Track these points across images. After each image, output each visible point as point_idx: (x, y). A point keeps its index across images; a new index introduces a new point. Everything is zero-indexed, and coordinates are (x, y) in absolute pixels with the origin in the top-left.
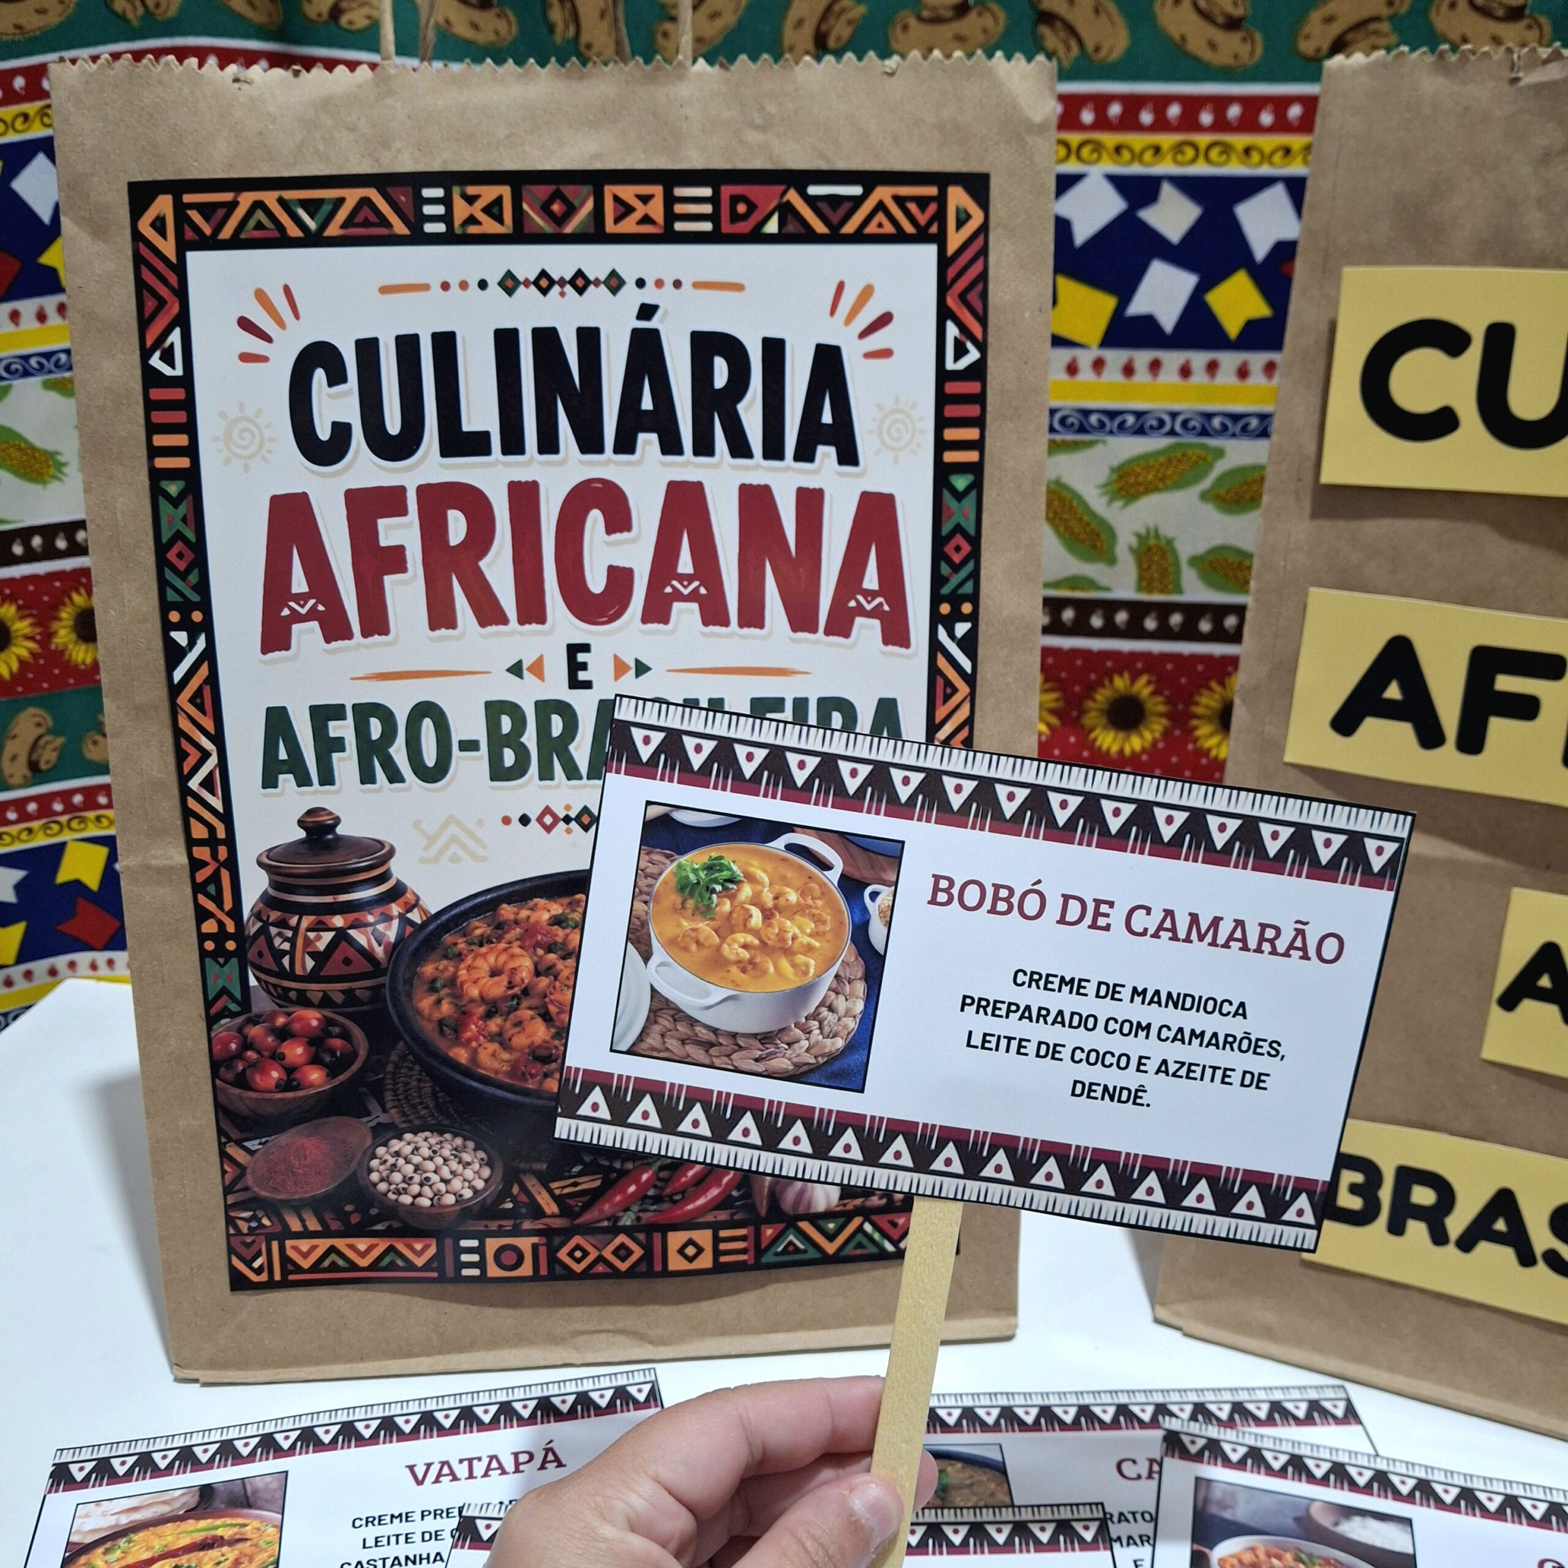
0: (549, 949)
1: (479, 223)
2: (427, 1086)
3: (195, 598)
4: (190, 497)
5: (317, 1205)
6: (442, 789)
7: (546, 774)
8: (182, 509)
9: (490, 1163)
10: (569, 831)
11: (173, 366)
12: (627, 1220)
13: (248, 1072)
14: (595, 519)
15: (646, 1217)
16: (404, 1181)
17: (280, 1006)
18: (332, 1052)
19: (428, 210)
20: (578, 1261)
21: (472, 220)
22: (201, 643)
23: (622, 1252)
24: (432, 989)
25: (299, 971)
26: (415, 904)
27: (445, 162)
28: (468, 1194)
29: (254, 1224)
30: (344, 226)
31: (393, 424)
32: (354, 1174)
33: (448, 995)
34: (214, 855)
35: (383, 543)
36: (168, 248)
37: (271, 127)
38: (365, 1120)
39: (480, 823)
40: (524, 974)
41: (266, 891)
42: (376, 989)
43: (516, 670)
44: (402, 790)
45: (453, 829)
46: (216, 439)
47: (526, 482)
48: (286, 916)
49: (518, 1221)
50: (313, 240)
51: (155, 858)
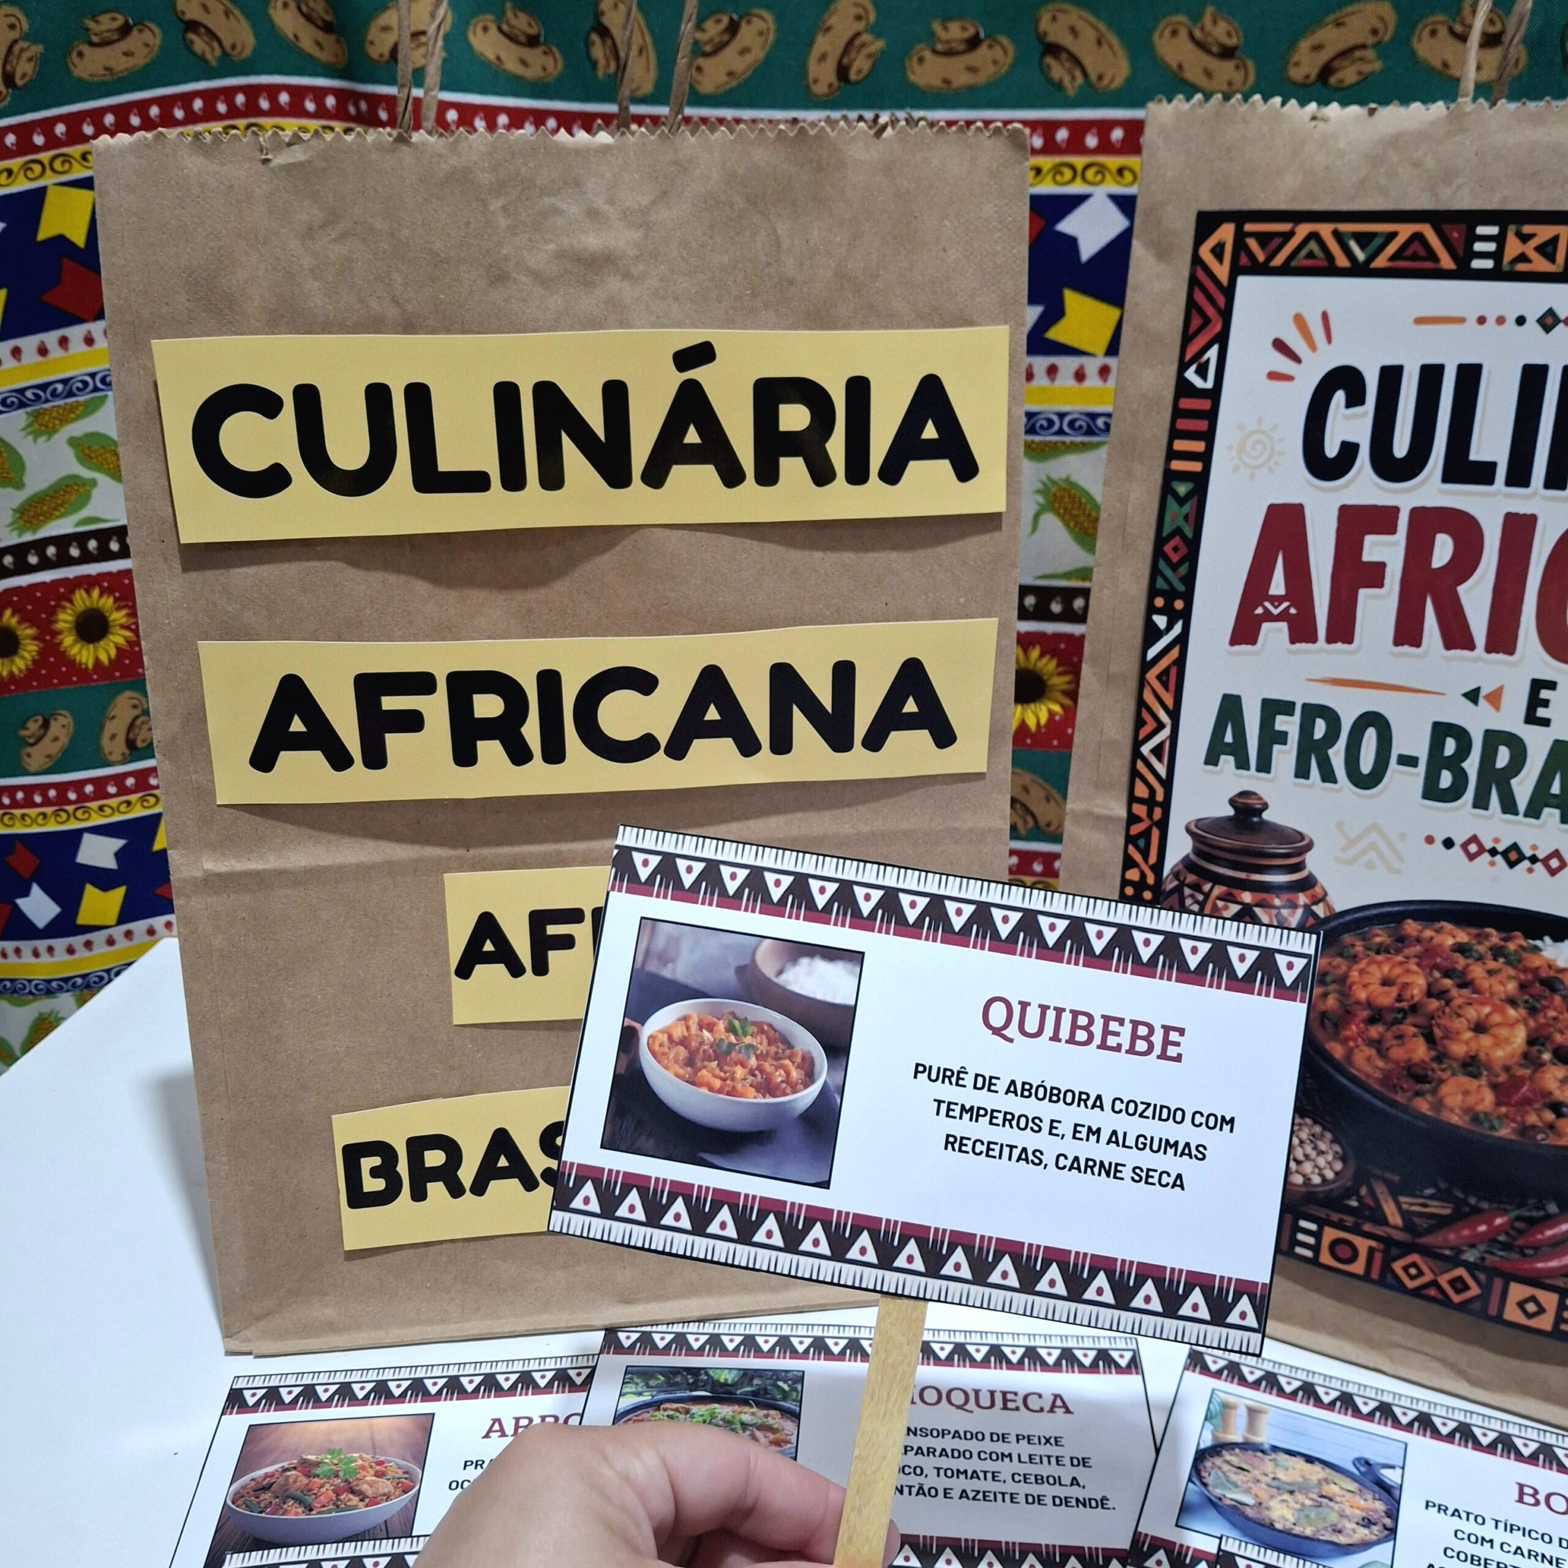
0: (1447, 973)
1: (1529, 261)
3: (1180, 587)
4: (1196, 498)
6: (1371, 797)
7: (1481, 803)
8: (1186, 509)
9: (1344, 1159)
10: (1492, 864)
11: (1204, 377)
12: (1471, 1256)
15: (1490, 1260)
19: (1479, 247)
20: (1412, 1278)
21: (1523, 258)
22: (1178, 629)
23: (1459, 1285)
24: (1322, 981)
26: (1322, 899)
27: (1504, 200)
28: (1317, 1180)
30: (1392, 258)
31: (1401, 447)
33: (1335, 991)
34: (1150, 814)
35: (1366, 557)
36: (1222, 272)
37: (1339, 163)
39: (1403, 837)
40: (1415, 991)
41: (1187, 856)
43: (1473, 696)
44: (1330, 790)
45: (1374, 837)
46: (1230, 448)
47: (1525, 515)
48: (1201, 881)
49: (1360, 1221)
50: (1359, 270)
51: (1097, 806)
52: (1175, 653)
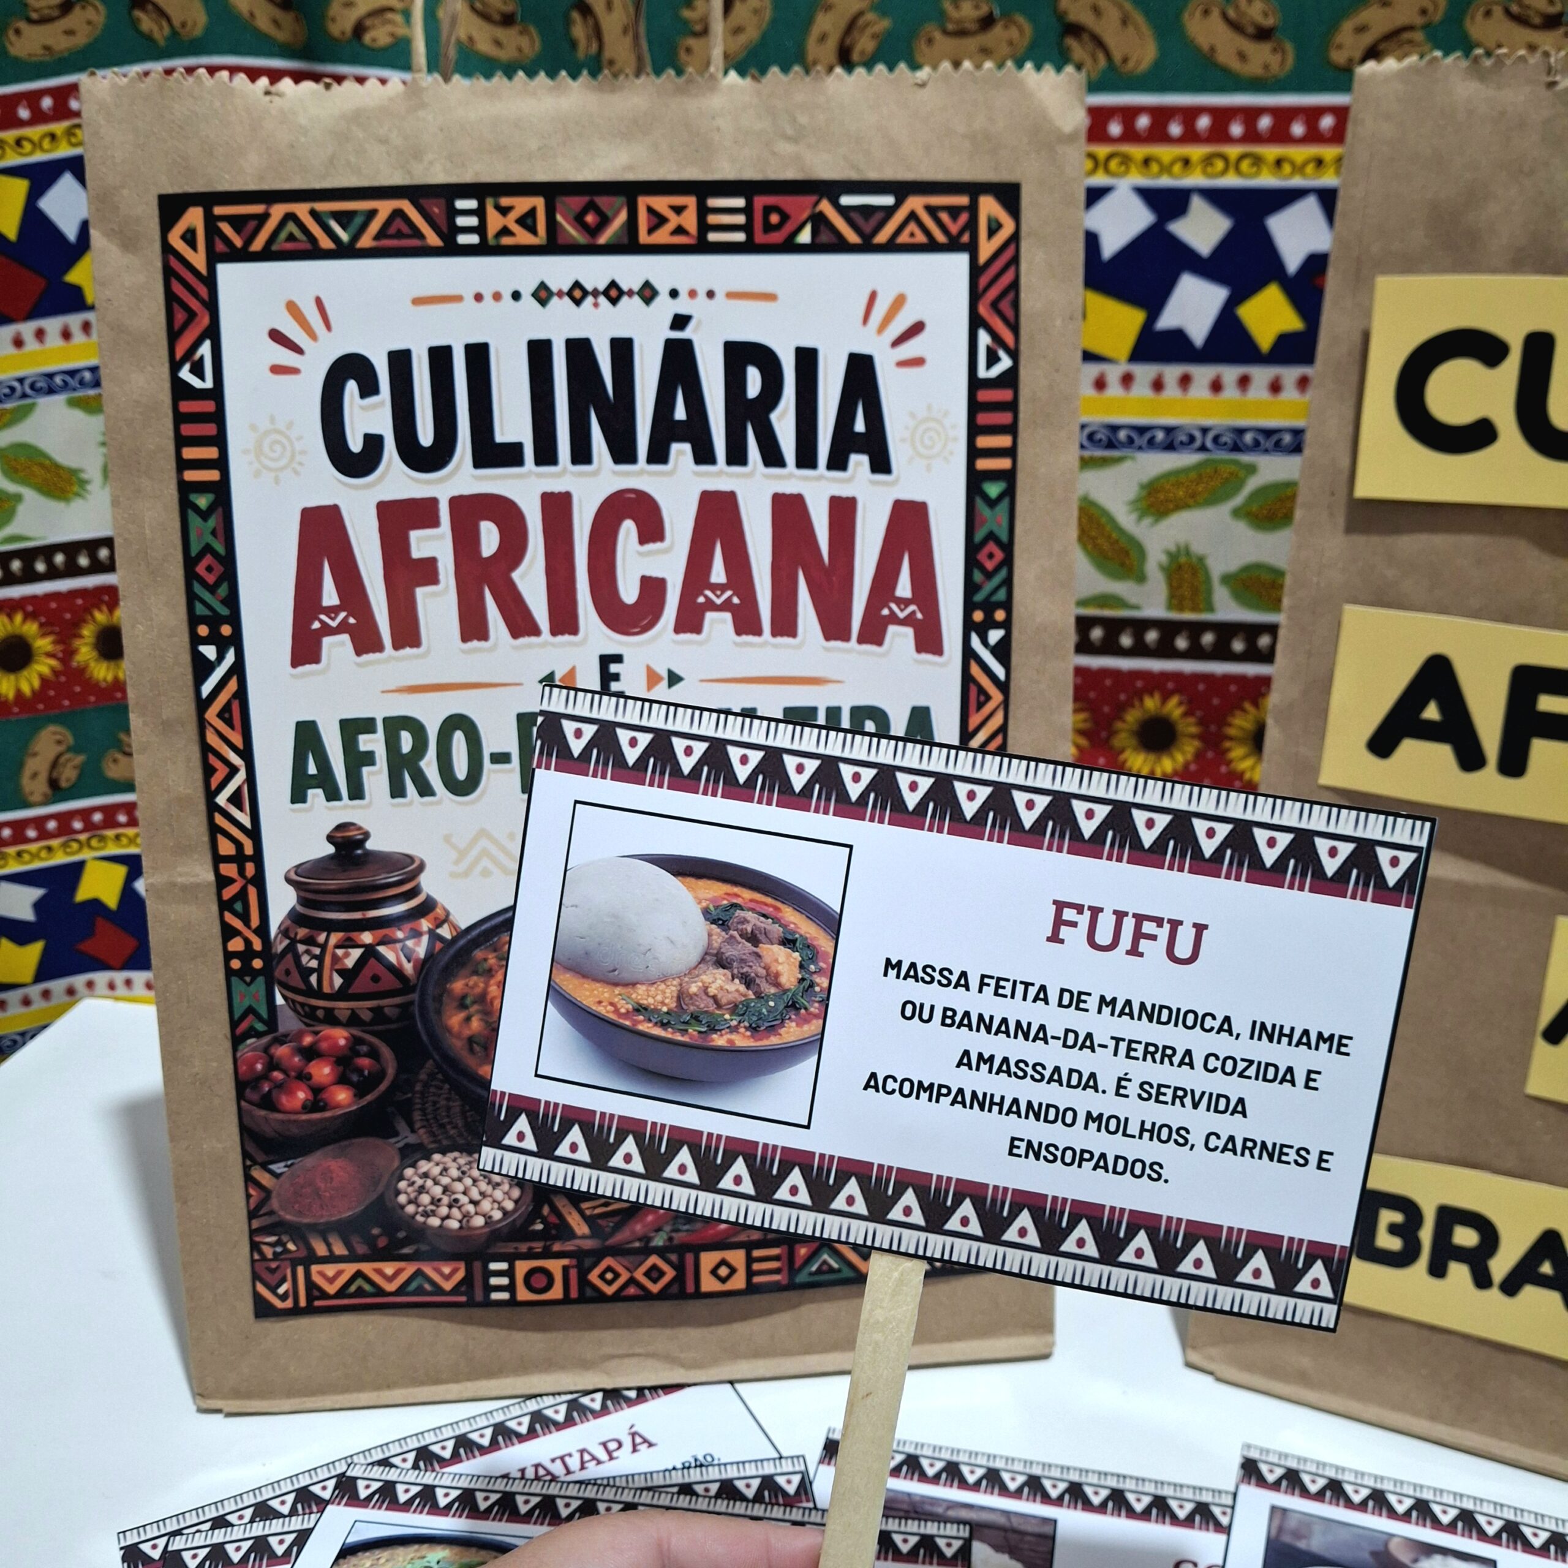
1: (512, 234)
2: (456, 1105)
3: (224, 611)
4: (220, 510)
5: (344, 1229)
6: (473, 802)
8: (212, 523)
9: (520, 1184)
11: (202, 377)
12: (659, 1241)
13: (274, 1093)
14: (628, 529)
15: (678, 1238)
16: (432, 1203)
17: (307, 1025)
18: (359, 1071)
19: (461, 221)
20: (610, 1283)
21: (505, 231)
22: (230, 657)
23: (654, 1273)
24: (462, 1005)
25: (326, 989)
26: (445, 920)
27: (477, 174)
28: (497, 1215)
29: (279, 1249)
30: (377, 237)
31: (426, 436)
32: (381, 1197)
33: (478, 1012)
34: (241, 871)
35: (416, 554)
36: (198, 260)
37: (303, 140)
38: (393, 1140)
39: (511, 836)
41: (293, 909)
42: (405, 1007)
43: (548, 681)
44: (432, 804)
45: (483, 843)
46: (246, 452)
47: (560, 493)
48: (314, 932)
49: (548, 1243)
50: (345, 252)
51: (180, 875)
52: (233, 685)
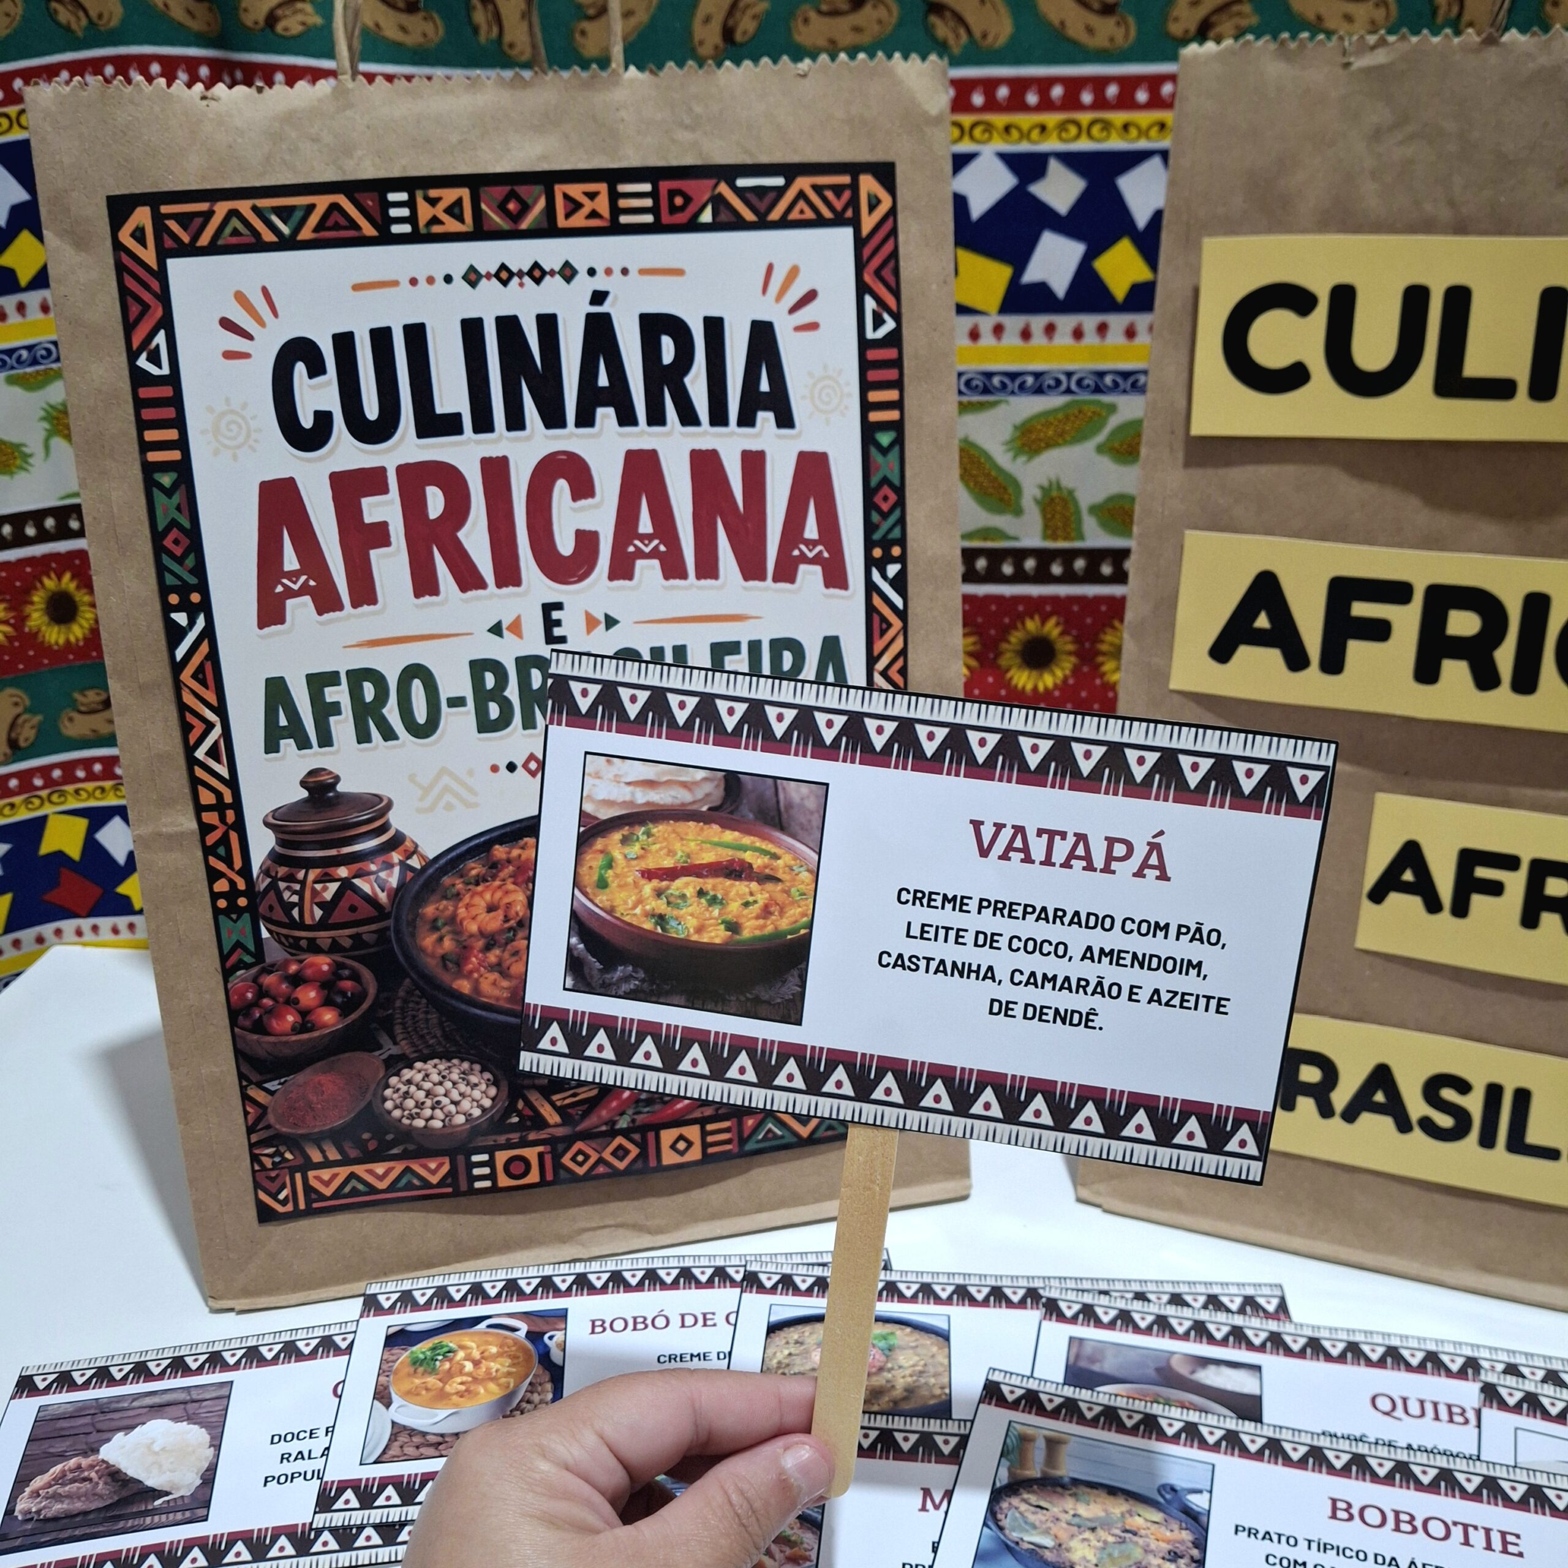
1: (440, 222)
2: (434, 1017)
3: (192, 580)
4: (183, 487)
5: (336, 1136)
6: (431, 744)
7: (529, 723)
8: (176, 498)
9: (496, 1083)
11: (160, 367)
12: (623, 1123)
13: (265, 1018)
14: (562, 488)
15: (640, 1118)
16: (416, 1106)
17: (292, 954)
18: (343, 993)
19: (394, 212)
20: (581, 1164)
21: (435, 220)
22: (201, 622)
24: (434, 927)
25: (308, 921)
26: (415, 851)
27: (404, 167)
28: (477, 1112)
29: (277, 1159)
30: (316, 229)
31: (372, 410)
32: (370, 1103)
33: (449, 932)
34: (223, 819)
35: (368, 519)
36: (149, 256)
37: (240, 140)
38: (377, 1053)
39: (471, 773)
40: (518, 909)
41: (273, 850)
42: (382, 932)
43: (496, 630)
44: (394, 747)
45: (446, 780)
47: (497, 458)
48: (293, 870)
49: (524, 1134)
50: (287, 244)
51: (165, 826)
52: (204, 648)
